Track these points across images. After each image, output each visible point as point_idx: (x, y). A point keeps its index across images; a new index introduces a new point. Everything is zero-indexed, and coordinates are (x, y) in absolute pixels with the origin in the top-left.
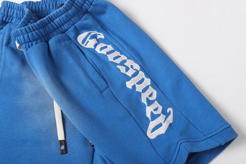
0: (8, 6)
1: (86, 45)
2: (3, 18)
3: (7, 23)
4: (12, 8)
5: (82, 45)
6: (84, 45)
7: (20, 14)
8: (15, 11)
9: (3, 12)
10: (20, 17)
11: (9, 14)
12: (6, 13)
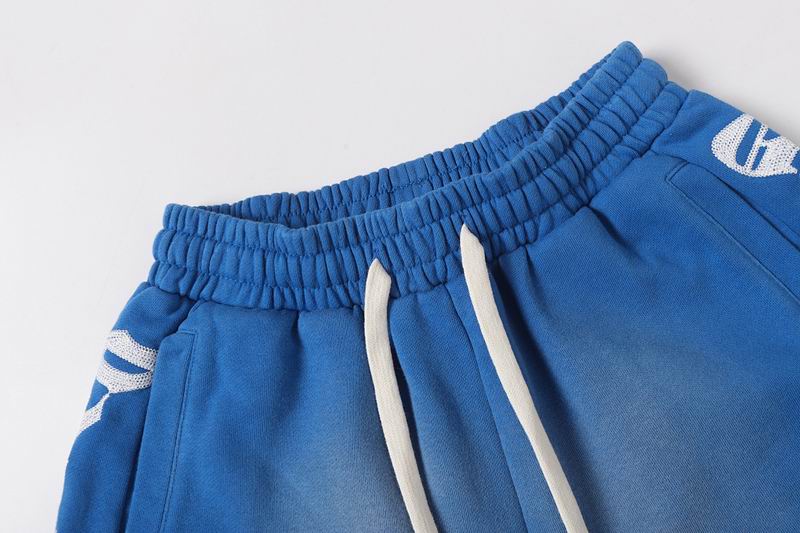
0: (200, 231)
1: (755, 167)
2: (177, 281)
3: (192, 302)
4: (217, 237)
5: (740, 169)
6: (746, 170)
7: (250, 263)
8: (230, 252)
9: (179, 260)
10: (249, 276)
11: (203, 263)
12: (190, 263)
